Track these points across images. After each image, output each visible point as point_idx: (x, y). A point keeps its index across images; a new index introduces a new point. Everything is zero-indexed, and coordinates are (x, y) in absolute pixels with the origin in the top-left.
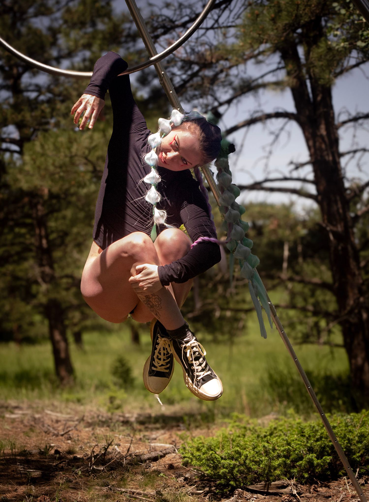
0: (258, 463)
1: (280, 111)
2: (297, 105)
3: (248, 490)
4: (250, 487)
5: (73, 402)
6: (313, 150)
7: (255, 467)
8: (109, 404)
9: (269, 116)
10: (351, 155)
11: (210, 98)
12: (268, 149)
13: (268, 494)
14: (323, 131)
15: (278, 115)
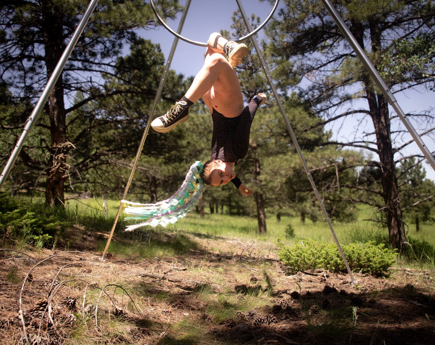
0: (310, 260)
1: (362, 109)
2: (371, 107)
3: (304, 272)
4: (306, 271)
5: (262, 240)
6: (377, 129)
7: (307, 261)
8: (277, 242)
9: (356, 112)
10: (398, 133)
11: (328, 102)
12: (356, 128)
13: (313, 275)
14: (383, 120)
15: (360, 111)
